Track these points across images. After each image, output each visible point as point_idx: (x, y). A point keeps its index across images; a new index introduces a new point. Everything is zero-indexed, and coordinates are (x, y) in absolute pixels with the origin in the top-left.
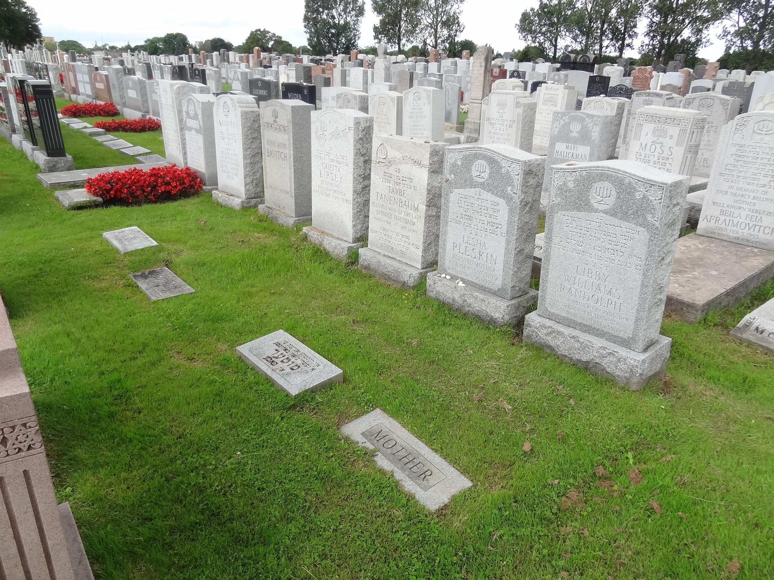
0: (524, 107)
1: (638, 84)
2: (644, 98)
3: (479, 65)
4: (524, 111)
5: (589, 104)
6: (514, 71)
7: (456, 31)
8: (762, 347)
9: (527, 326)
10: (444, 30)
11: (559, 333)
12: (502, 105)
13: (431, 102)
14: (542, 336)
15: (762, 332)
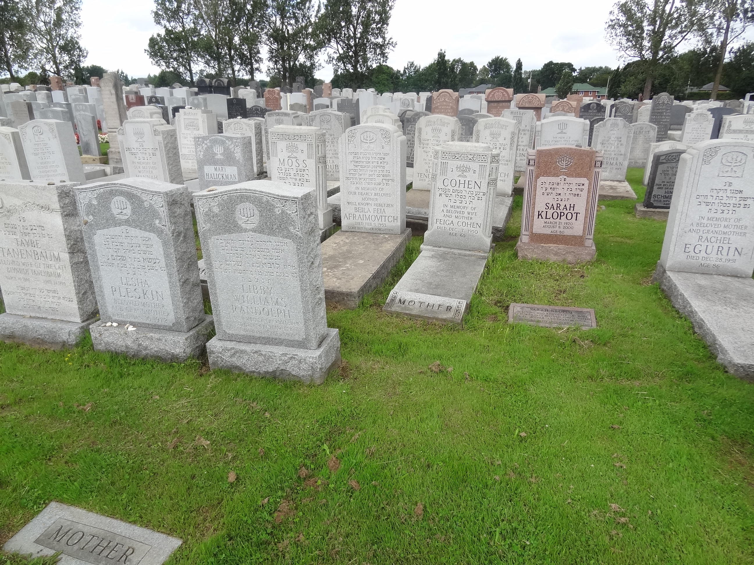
0: (163, 134)
1: (270, 105)
2: (275, 117)
3: (108, 92)
4: (165, 139)
5: (229, 126)
6: (151, 97)
7: (79, 56)
8: (406, 314)
9: (210, 353)
10: (63, 55)
11: (242, 352)
12: (140, 134)
13: (57, 135)
14: (228, 359)
15: (404, 302)
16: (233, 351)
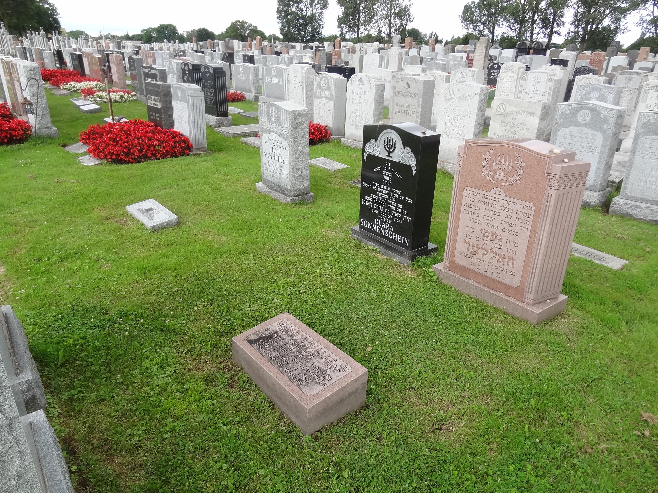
0: (555, 81)
4: (555, 85)
5: (580, 80)
9: (613, 204)
12: (537, 80)
13: (475, 79)
16: (630, 205)
